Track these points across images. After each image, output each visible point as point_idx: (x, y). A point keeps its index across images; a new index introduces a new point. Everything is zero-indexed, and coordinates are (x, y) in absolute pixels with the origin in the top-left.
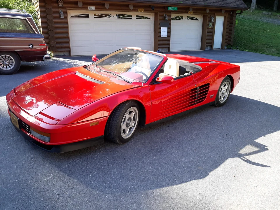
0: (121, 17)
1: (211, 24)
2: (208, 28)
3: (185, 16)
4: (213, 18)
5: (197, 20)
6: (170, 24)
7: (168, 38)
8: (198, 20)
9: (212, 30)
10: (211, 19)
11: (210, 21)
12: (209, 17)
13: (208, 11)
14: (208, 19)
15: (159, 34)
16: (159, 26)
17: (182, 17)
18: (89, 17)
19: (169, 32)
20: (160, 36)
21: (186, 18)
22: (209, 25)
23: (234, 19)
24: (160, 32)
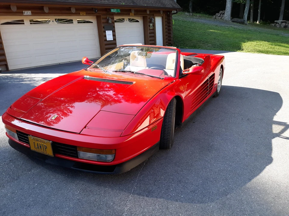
0: (61, 22)
1: (151, 25)
2: (150, 29)
3: (126, 18)
4: (153, 19)
5: (137, 21)
6: (114, 27)
7: (114, 41)
8: (139, 22)
9: (153, 31)
10: (151, 20)
11: (151, 22)
12: (149, 18)
13: (148, 12)
14: (148, 20)
15: (105, 38)
16: (103, 30)
17: (124, 19)
18: (24, 24)
19: (114, 35)
20: (106, 40)
21: (128, 20)
22: (150, 26)
23: (171, 19)
24: (106, 36)
